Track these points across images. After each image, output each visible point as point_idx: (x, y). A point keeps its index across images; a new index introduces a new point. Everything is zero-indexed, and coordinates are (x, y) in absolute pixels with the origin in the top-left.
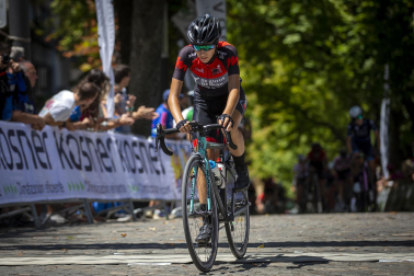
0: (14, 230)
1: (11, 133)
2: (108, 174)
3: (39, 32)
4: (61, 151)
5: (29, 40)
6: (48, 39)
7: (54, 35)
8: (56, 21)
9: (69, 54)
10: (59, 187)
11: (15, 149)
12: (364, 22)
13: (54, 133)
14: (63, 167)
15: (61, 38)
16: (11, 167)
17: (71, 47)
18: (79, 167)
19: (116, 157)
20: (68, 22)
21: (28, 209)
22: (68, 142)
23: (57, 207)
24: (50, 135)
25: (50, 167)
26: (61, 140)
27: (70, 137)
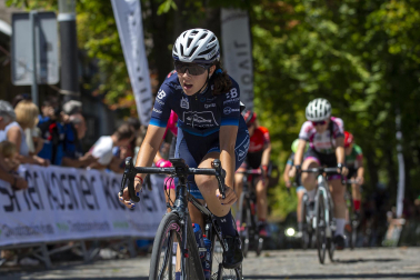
0: (65, 264)
1: (63, 177)
2: (148, 213)
3: (87, 86)
4: (107, 193)
5: (78, 94)
6: (95, 93)
7: (102, 87)
8: (102, 76)
9: (114, 107)
10: (105, 226)
11: (67, 192)
13: (102, 177)
14: (109, 206)
15: (106, 92)
16: (63, 207)
17: (116, 100)
18: (123, 207)
19: (157, 199)
20: (113, 78)
21: (78, 245)
22: (113, 185)
23: (104, 243)
24: (98, 178)
25: (98, 208)
26: (108, 183)
27: (114, 181)
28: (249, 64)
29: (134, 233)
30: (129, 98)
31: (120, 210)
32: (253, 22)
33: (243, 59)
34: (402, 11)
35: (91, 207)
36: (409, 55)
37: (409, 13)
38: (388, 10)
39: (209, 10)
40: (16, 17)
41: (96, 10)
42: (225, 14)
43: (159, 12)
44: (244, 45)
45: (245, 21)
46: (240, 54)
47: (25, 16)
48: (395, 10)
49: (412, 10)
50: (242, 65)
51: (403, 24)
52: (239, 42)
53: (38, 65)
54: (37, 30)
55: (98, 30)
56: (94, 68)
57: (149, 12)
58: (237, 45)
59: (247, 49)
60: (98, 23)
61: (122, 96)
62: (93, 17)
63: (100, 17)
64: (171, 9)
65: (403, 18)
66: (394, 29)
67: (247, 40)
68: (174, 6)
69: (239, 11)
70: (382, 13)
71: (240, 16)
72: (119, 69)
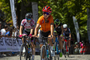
3: (2, 18)
4: (6, 42)
6: (4, 20)
7: (5, 19)
8: (5, 16)
9: (8, 23)
10: (5, 49)
12: (65, 18)
13: (5, 39)
14: (6, 45)
17: (8, 22)
18: (9, 45)
20: (8, 17)
22: (7, 40)
23: (5, 53)
24: (4, 39)
25: (4, 45)
26: (6, 40)
27: (8, 39)
28: (38, 14)
29: (12, 51)
30: (11, 21)
31: (9, 46)
32: (38, 5)
34: (71, 3)
35: (2, 45)
36: (72, 13)
37: (72, 4)
38: (68, 3)
39: (29, 2)
41: (4, 2)
42: (32, 3)
43: (18, 3)
44: (37, 10)
45: (37, 5)
46: (36, 12)
48: (69, 3)
49: (73, 3)
50: (37, 14)
51: (71, 6)
52: (36, 9)
55: (5, 6)
56: (3, 15)
57: (16, 2)
58: (35, 10)
59: (37, 11)
60: (5, 5)
61: (10, 21)
62: (3, 3)
63: (5, 3)
65: (71, 5)
66: (69, 7)
67: (37, 9)
68: (21, 1)
69: (35, 3)
70: (66, 4)
71: (36, 4)
72: (9, 15)
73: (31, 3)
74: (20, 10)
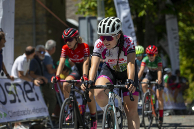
28: (178, 38)
32: (178, 20)
33: (175, 35)
39: (160, 15)
40: (80, 19)
42: (167, 17)
43: (139, 16)
44: (175, 30)
45: (175, 20)
46: (174, 33)
47: (84, 18)
50: (175, 38)
52: (174, 28)
53: (90, 39)
54: (89, 24)
57: (135, 16)
58: (173, 30)
59: (177, 31)
64: (144, 15)
67: (176, 27)
68: (146, 14)
69: (172, 16)
73: (164, 17)
74: (144, 31)
